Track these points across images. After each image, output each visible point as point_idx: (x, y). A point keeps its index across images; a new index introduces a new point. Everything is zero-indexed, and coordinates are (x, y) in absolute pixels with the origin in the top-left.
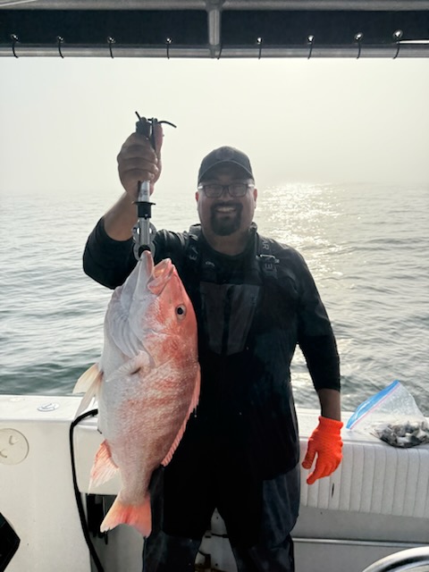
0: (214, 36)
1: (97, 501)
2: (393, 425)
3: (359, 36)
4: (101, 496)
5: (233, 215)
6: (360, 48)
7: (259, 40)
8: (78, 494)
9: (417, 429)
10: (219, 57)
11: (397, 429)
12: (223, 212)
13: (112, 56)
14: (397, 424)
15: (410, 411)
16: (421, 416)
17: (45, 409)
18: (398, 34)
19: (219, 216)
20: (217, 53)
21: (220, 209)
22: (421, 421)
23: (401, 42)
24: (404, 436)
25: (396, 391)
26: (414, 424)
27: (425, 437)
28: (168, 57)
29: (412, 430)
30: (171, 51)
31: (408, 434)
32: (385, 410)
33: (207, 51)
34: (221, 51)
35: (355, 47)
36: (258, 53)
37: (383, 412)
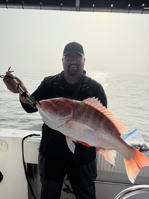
0: (78, 3)
1: (31, 166)
2: (134, 144)
3: (129, 5)
4: (32, 164)
5: (76, 69)
6: (129, 10)
7: (94, 5)
8: (24, 163)
9: (142, 146)
10: (79, 11)
11: (135, 146)
12: (72, 67)
13: (41, 9)
14: (135, 144)
15: (140, 140)
16: (144, 142)
17: (14, 134)
18: (143, 5)
19: (71, 69)
20: (78, 10)
21: (71, 66)
22: (144, 143)
23: (144, 8)
24: (137, 148)
25: (136, 133)
26: (141, 144)
27: (145, 149)
28: (61, 10)
29: (140, 146)
30: (62, 8)
31: (139, 148)
32: (131, 139)
33: (75, 9)
34: (80, 9)
35: (128, 9)
36: (93, 10)
37: (131, 140)
